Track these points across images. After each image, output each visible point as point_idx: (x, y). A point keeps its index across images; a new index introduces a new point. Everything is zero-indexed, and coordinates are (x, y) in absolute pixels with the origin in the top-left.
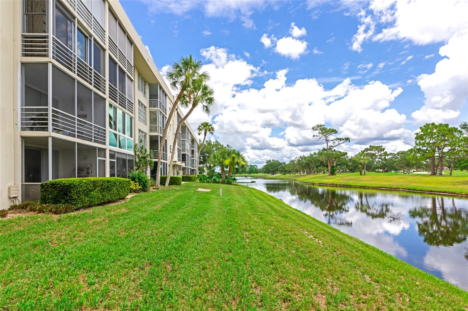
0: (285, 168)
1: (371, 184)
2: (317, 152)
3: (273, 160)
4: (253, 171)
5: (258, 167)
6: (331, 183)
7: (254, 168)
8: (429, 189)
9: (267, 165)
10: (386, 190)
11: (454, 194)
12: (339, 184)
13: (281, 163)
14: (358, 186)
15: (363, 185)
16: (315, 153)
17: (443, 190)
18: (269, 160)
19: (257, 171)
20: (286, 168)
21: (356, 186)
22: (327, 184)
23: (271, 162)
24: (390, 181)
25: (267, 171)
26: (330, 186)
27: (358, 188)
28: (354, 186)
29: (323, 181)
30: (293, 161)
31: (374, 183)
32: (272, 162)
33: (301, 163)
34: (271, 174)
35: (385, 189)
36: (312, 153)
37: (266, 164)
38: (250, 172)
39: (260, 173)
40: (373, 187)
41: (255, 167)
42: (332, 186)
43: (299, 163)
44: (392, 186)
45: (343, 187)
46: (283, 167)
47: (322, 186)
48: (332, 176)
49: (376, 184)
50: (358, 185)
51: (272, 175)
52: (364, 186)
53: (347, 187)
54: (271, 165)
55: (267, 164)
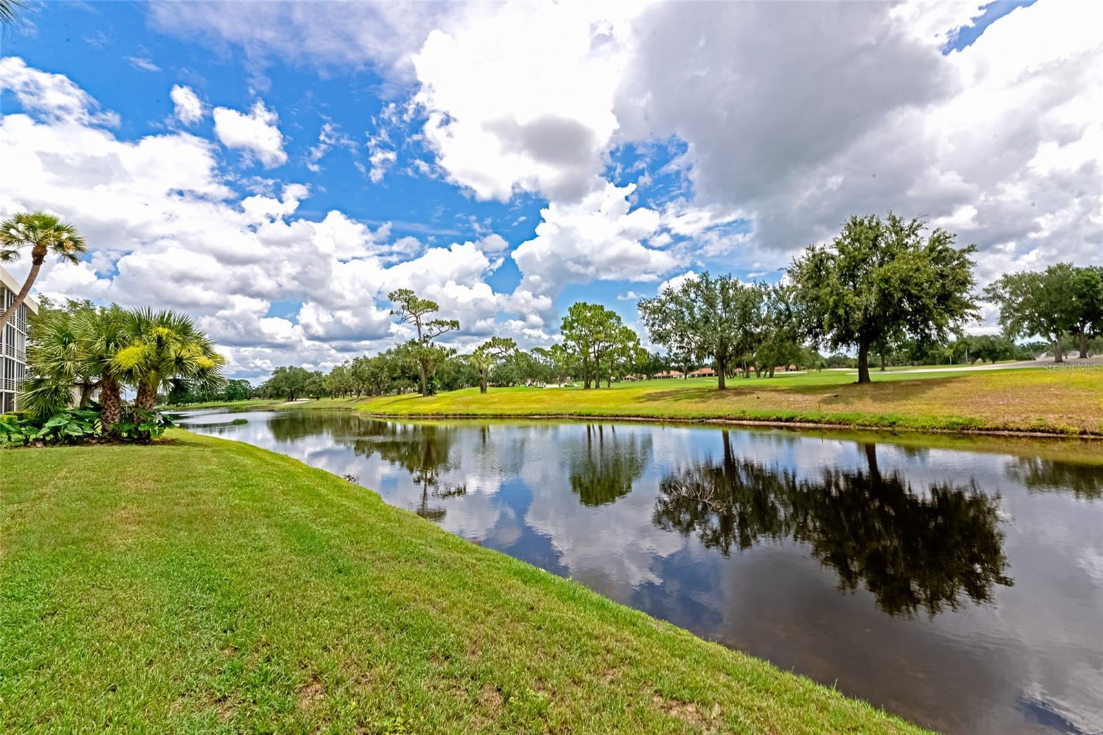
0: (321, 385)
1: (512, 409)
2: (393, 348)
3: (291, 368)
4: (237, 393)
5: (252, 385)
6: (434, 412)
7: (241, 386)
8: (611, 412)
9: (275, 379)
10: (540, 419)
11: (652, 417)
12: (451, 412)
13: (311, 373)
14: (490, 415)
15: (499, 412)
16: (389, 352)
17: (633, 413)
18: (282, 368)
19: (248, 395)
20: (323, 384)
21: (486, 415)
22: (427, 415)
23: (285, 371)
24: (541, 401)
25: (275, 392)
26: (433, 419)
27: (490, 418)
28: (482, 415)
29: (416, 408)
30: (340, 368)
31: (515, 406)
32: (288, 370)
33: (360, 373)
34: (285, 399)
35: (538, 417)
36: (384, 352)
37: (273, 377)
38: (231, 397)
39: (257, 398)
40: (518, 415)
41: (243, 384)
42: (438, 419)
43: (356, 371)
44: (550, 411)
45: (460, 418)
46: (314, 382)
47: (416, 419)
48: (430, 398)
49: (522, 409)
50: (490, 412)
51: (289, 401)
52: (501, 415)
53: (468, 418)
54: (286, 378)
55: (277, 377)
